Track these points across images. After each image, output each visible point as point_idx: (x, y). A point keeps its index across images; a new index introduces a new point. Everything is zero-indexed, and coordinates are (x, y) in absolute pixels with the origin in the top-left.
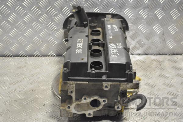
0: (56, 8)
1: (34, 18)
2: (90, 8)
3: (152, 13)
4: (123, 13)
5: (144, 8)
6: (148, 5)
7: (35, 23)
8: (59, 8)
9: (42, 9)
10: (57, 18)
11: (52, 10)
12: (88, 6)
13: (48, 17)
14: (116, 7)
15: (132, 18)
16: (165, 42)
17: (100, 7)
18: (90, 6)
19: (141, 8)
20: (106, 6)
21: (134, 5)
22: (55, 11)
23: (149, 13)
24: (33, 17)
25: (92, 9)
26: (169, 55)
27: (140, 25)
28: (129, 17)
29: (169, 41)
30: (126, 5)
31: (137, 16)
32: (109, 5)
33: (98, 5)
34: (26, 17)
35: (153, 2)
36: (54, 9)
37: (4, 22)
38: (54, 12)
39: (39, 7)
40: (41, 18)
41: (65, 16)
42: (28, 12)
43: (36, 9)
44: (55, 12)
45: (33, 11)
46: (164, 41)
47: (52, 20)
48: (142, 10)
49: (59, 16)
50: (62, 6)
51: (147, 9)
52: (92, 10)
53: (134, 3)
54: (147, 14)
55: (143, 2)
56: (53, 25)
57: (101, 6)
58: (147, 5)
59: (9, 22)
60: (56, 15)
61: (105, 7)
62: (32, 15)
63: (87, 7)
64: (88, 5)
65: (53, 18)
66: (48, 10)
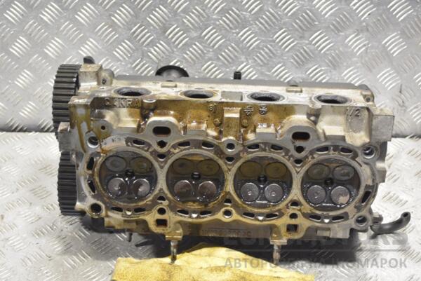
0: (152, 28)
1: (103, 48)
2: (231, 28)
3: (376, 44)
4: (307, 42)
5: (358, 32)
6: (367, 25)
7: (104, 59)
8: (157, 27)
9: (120, 30)
10: (155, 50)
11: (144, 32)
12: (225, 24)
13: (134, 48)
14: (290, 28)
15: (328, 52)
16: (404, 108)
17: (255, 26)
18: (231, 25)
19: (351, 30)
20: (267, 26)
21: (333, 25)
22: (149, 34)
23: (368, 44)
24: (100, 48)
25: (234, 31)
26: (413, 137)
27: (346, 69)
28: (322, 52)
29: (415, 106)
30: (316, 23)
31: (341, 49)
32: (274, 23)
33: (249, 21)
34: (84, 47)
35: (379, 18)
36: (146, 30)
37: (36, 56)
38: (146, 36)
39: (113, 25)
40: (119, 48)
41: (172, 45)
42: (88, 34)
43: (106, 30)
44: (149, 37)
45: (99, 34)
46: (403, 106)
47: (144, 55)
48: (353, 35)
49: (158, 45)
50: (164, 24)
51: (365, 34)
52: (233, 33)
53: (335, 20)
54: (365, 45)
55: (356, 18)
56: (147, 65)
57: (256, 24)
58: (364, 24)
59: (46, 56)
60: (152, 44)
61: (266, 28)
62: (98, 43)
63: (224, 27)
64: (224, 22)
65: (146, 49)
66: (132, 31)
